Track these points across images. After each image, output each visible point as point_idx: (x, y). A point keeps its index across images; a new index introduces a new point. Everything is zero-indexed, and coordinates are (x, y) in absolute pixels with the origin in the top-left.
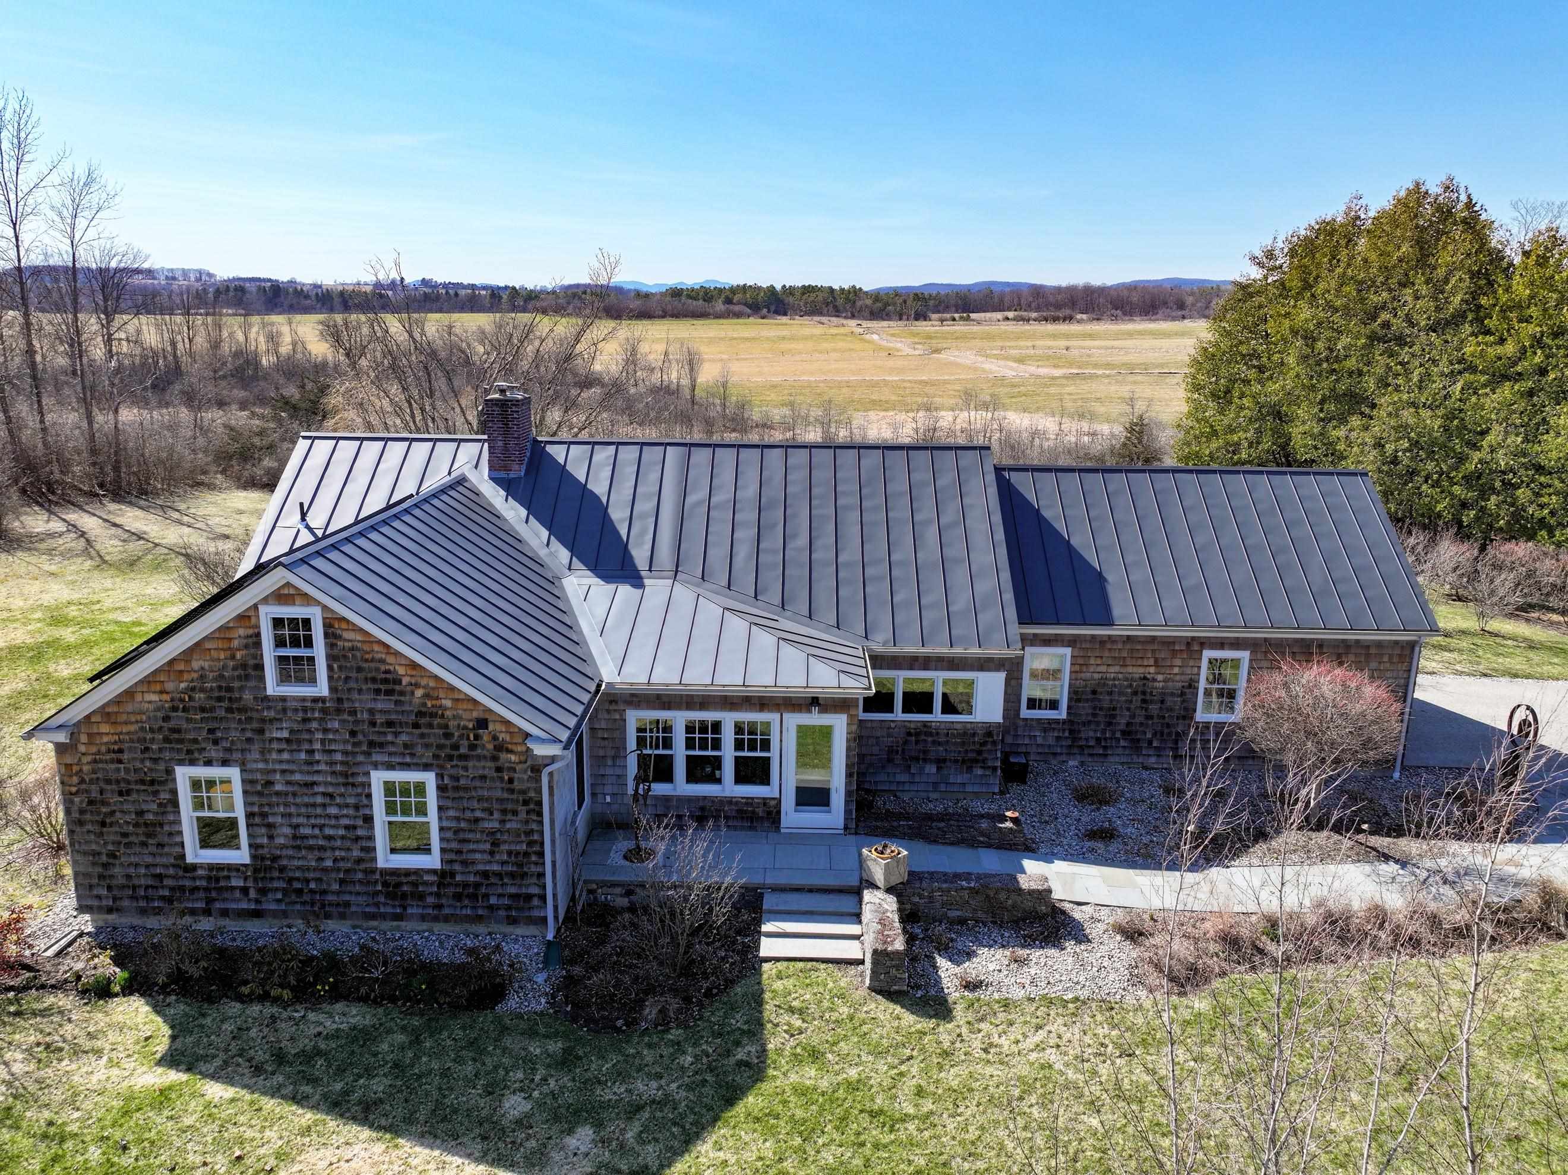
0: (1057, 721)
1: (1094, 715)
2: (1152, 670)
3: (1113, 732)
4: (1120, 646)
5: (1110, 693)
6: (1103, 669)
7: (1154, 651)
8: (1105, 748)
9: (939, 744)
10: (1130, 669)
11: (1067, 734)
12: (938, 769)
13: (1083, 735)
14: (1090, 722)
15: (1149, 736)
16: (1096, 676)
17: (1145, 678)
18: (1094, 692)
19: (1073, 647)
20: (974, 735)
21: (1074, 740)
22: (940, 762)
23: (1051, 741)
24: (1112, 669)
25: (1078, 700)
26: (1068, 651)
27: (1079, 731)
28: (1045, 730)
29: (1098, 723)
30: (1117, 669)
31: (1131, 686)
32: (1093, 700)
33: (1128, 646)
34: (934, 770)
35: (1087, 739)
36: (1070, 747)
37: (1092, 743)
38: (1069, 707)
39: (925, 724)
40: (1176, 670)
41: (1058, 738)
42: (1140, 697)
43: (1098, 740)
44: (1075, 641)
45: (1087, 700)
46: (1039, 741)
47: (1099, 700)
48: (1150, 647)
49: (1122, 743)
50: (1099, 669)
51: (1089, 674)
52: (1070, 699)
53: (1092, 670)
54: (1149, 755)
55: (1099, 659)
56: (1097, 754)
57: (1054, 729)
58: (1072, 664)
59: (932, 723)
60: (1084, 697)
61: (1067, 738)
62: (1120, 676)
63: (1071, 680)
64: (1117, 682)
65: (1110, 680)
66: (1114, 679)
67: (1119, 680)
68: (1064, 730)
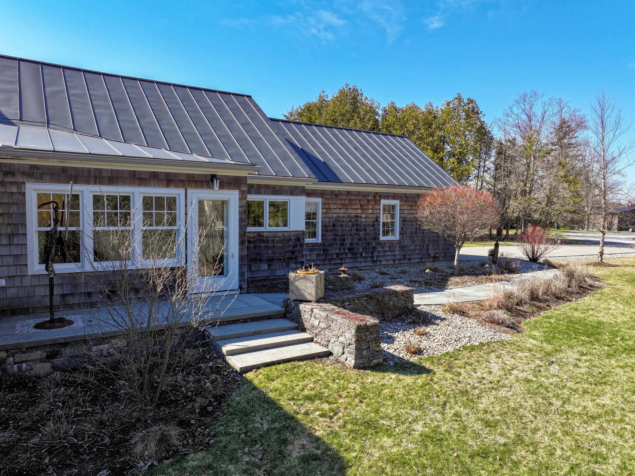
0: (316, 244)
1: (335, 240)
2: (359, 211)
3: (344, 250)
4: (344, 197)
5: (342, 226)
6: (337, 211)
7: (360, 200)
8: (341, 259)
9: (269, 248)
10: (350, 211)
11: (322, 252)
12: (269, 266)
13: (330, 252)
14: (333, 244)
15: (361, 250)
16: (335, 215)
17: (357, 216)
18: (334, 226)
19: (323, 198)
20: (289, 240)
21: (326, 255)
22: (270, 261)
23: (315, 257)
24: (341, 211)
25: (327, 231)
26: (319, 200)
27: (328, 250)
29: (337, 244)
30: (344, 211)
31: (350, 221)
32: (333, 230)
33: (349, 197)
34: (266, 267)
35: (332, 255)
36: (324, 260)
37: (335, 257)
38: (322, 236)
39: (260, 234)
40: (370, 211)
41: (318, 255)
42: (355, 228)
43: (337, 254)
44: (323, 194)
45: (331, 231)
47: (337, 230)
48: (358, 198)
49: (349, 256)
50: (336, 211)
51: (331, 215)
52: (323, 230)
53: (332, 212)
54: (361, 262)
55: (335, 205)
56: (337, 264)
57: (315, 249)
58: (322, 208)
59: (265, 234)
60: (330, 229)
61: (322, 254)
62: (346, 215)
63: (322, 218)
64: (344, 219)
65: (341, 218)
66: (343, 217)
67: (345, 217)
68: (320, 250)
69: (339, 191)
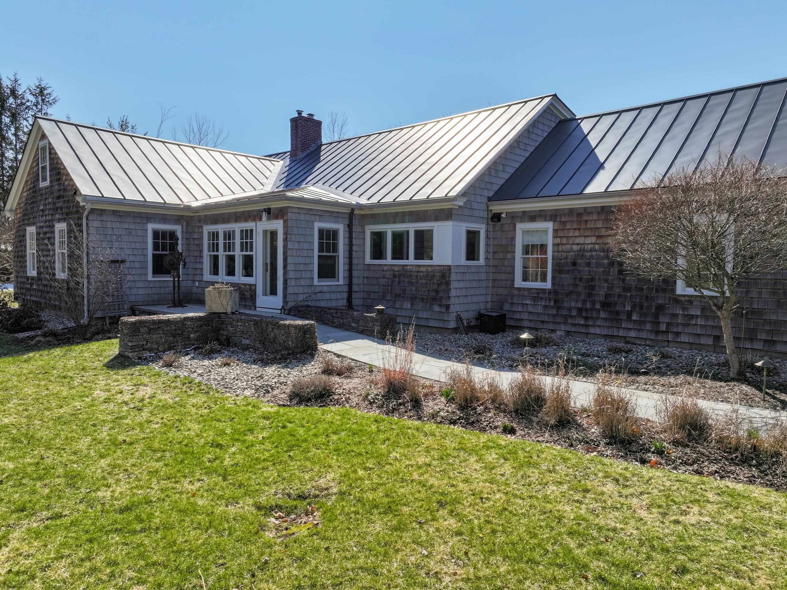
0: (543, 291)
1: (575, 285)
3: (593, 303)
4: (595, 217)
5: (588, 265)
6: (581, 240)
8: (586, 318)
9: (412, 284)
11: (552, 304)
12: (412, 305)
13: (566, 305)
14: (571, 293)
15: (628, 308)
16: (575, 248)
18: (574, 264)
19: (555, 221)
20: (433, 276)
21: (558, 308)
22: (413, 300)
23: (540, 310)
24: (588, 240)
25: (560, 272)
26: (549, 226)
27: (563, 301)
28: (534, 299)
29: (579, 294)
30: (593, 240)
31: (607, 257)
32: (573, 271)
35: (570, 309)
36: (554, 316)
37: (574, 313)
38: (553, 278)
39: (404, 268)
41: (545, 307)
43: (580, 310)
44: (556, 216)
45: (568, 272)
46: (531, 309)
47: (580, 271)
49: (603, 315)
50: (578, 241)
51: (569, 247)
52: (554, 271)
53: (571, 242)
54: (630, 329)
55: (577, 231)
56: (579, 325)
57: (542, 299)
58: (554, 237)
59: (408, 267)
60: (566, 268)
61: (552, 307)
62: (597, 247)
63: (553, 252)
64: (594, 253)
65: (588, 251)
66: (591, 250)
67: (596, 251)
68: (550, 300)
69: (585, 209)
